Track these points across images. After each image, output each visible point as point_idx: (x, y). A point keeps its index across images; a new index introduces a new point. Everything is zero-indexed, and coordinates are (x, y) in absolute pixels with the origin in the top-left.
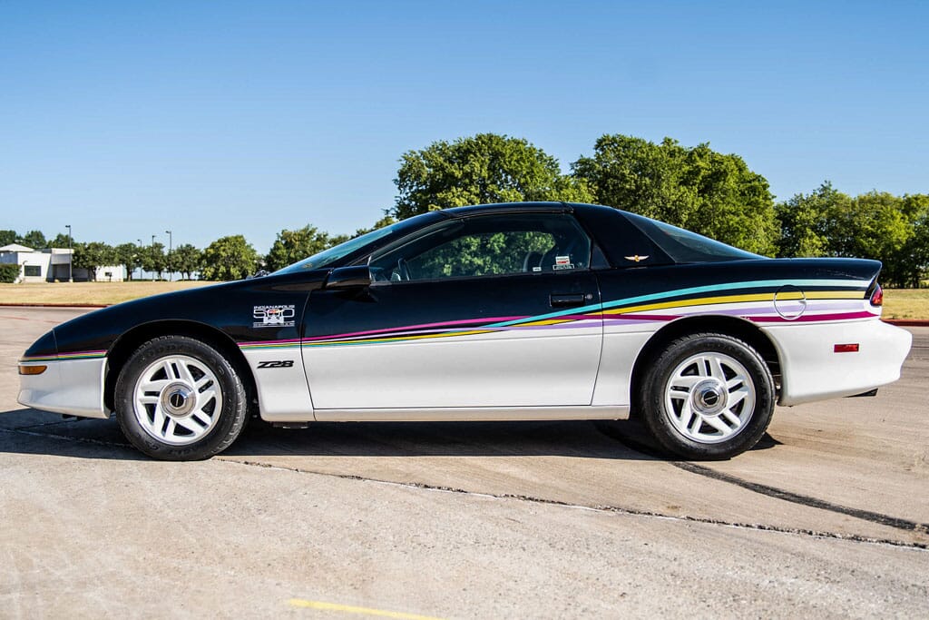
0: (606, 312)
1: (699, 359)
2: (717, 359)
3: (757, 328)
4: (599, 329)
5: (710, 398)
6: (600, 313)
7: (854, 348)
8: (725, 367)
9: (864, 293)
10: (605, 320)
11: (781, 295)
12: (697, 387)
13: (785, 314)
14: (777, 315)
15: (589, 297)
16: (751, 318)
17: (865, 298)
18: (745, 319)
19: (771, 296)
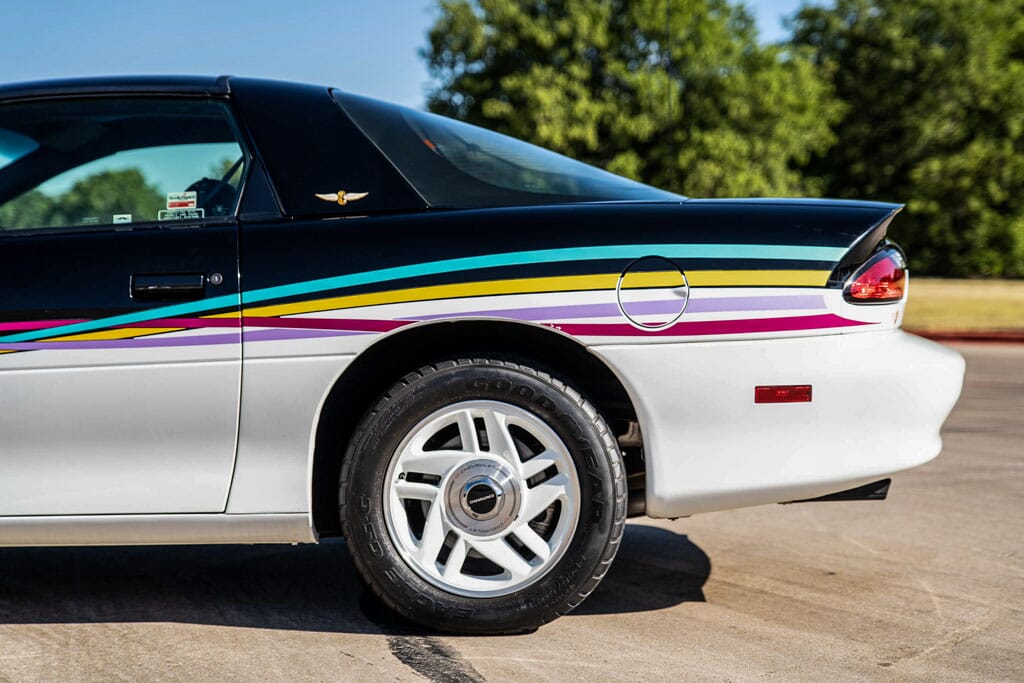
0: (248, 313)
1: (463, 413)
2: (501, 417)
3: (581, 349)
4: (234, 349)
5: (481, 499)
6: (237, 315)
7: (801, 394)
8: (517, 432)
9: (828, 274)
10: (247, 329)
11: (633, 278)
12: (457, 475)
13: (639, 320)
14: (622, 320)
15: (216, 279)
16: (565, 327)
17: (828, 286)
18: (551, 329)
19: (614, 279)
